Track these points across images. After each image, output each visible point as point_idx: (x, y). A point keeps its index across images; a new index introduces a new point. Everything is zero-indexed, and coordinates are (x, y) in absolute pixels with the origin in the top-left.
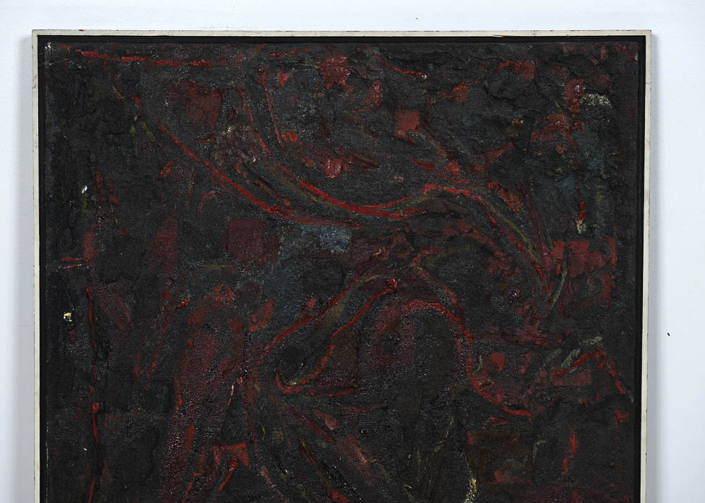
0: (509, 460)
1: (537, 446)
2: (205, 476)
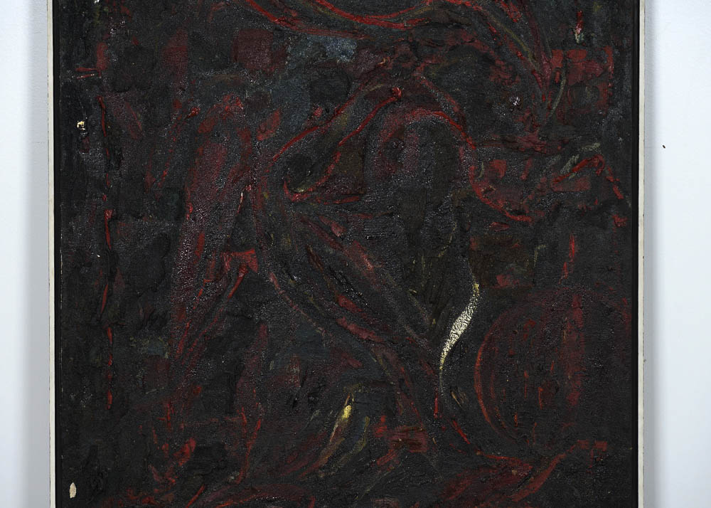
0: (511, 265)
1: (538, 251)
2: (216, 281)
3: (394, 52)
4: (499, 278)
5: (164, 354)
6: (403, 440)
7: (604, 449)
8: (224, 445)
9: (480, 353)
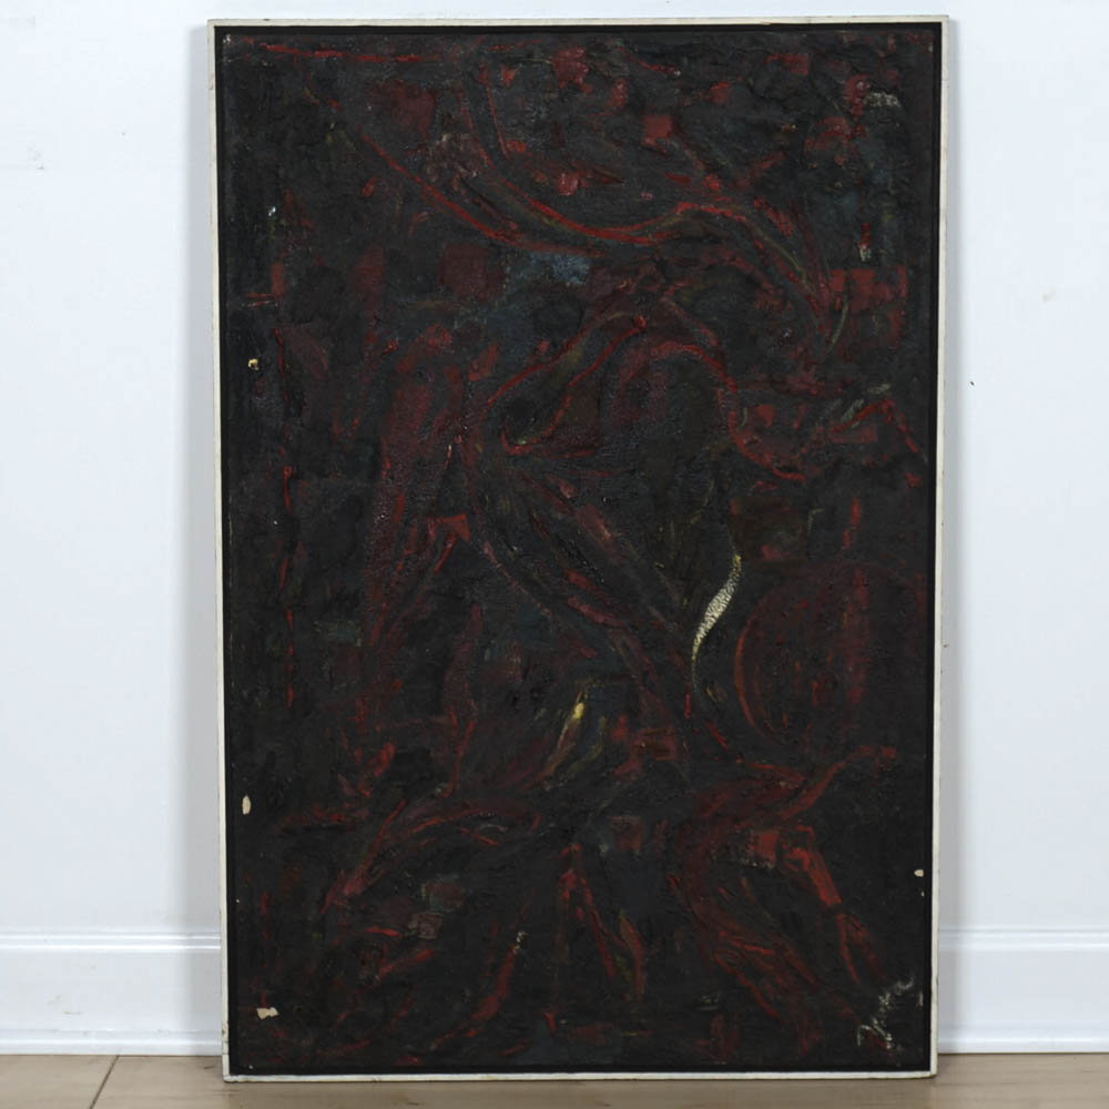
0: (779, 533)
1: (813, 516)
2: (418, 553)
3: (637, 272)
4: (765, 550)
5: (356, 641)
6: (647, 745)
7: (893, 756)
8: (429, 752)
9: (741, 641)
